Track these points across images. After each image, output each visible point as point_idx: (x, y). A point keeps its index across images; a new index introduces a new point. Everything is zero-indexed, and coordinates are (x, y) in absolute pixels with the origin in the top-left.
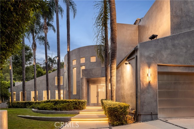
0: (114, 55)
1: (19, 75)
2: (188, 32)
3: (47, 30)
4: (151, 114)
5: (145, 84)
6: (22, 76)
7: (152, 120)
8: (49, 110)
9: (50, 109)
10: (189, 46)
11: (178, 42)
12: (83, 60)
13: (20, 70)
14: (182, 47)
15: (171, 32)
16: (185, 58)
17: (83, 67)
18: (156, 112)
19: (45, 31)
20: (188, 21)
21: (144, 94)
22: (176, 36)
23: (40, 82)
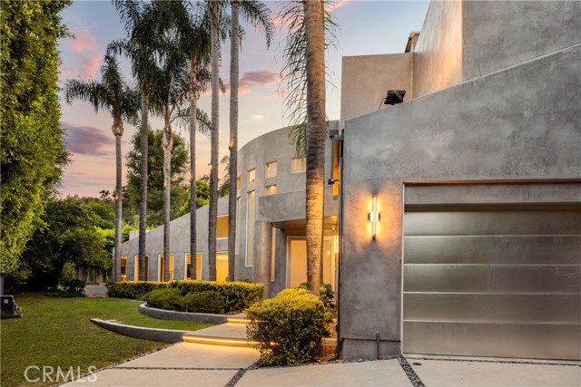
0: (315, 155)
1: (153, 212)
2: (523, 65)
3: (197, 93)
4: (378, 340)
5: (357, 244)
6: (158, 213)
7: (379, 358)
8: (166, 309)
9: (168, 305)
10: (526, 114)
11: (481, 105)
12: (272, 171)
13: (154, 199)
14: (500, 120)
15: (465, 74)
16: (509, 155)
17: (273, 187)
18: (394, 332)
19: (192, 95)
20: (533, 29)
21: (356, 276)
22: (475, 84)
23: (179, 230)
